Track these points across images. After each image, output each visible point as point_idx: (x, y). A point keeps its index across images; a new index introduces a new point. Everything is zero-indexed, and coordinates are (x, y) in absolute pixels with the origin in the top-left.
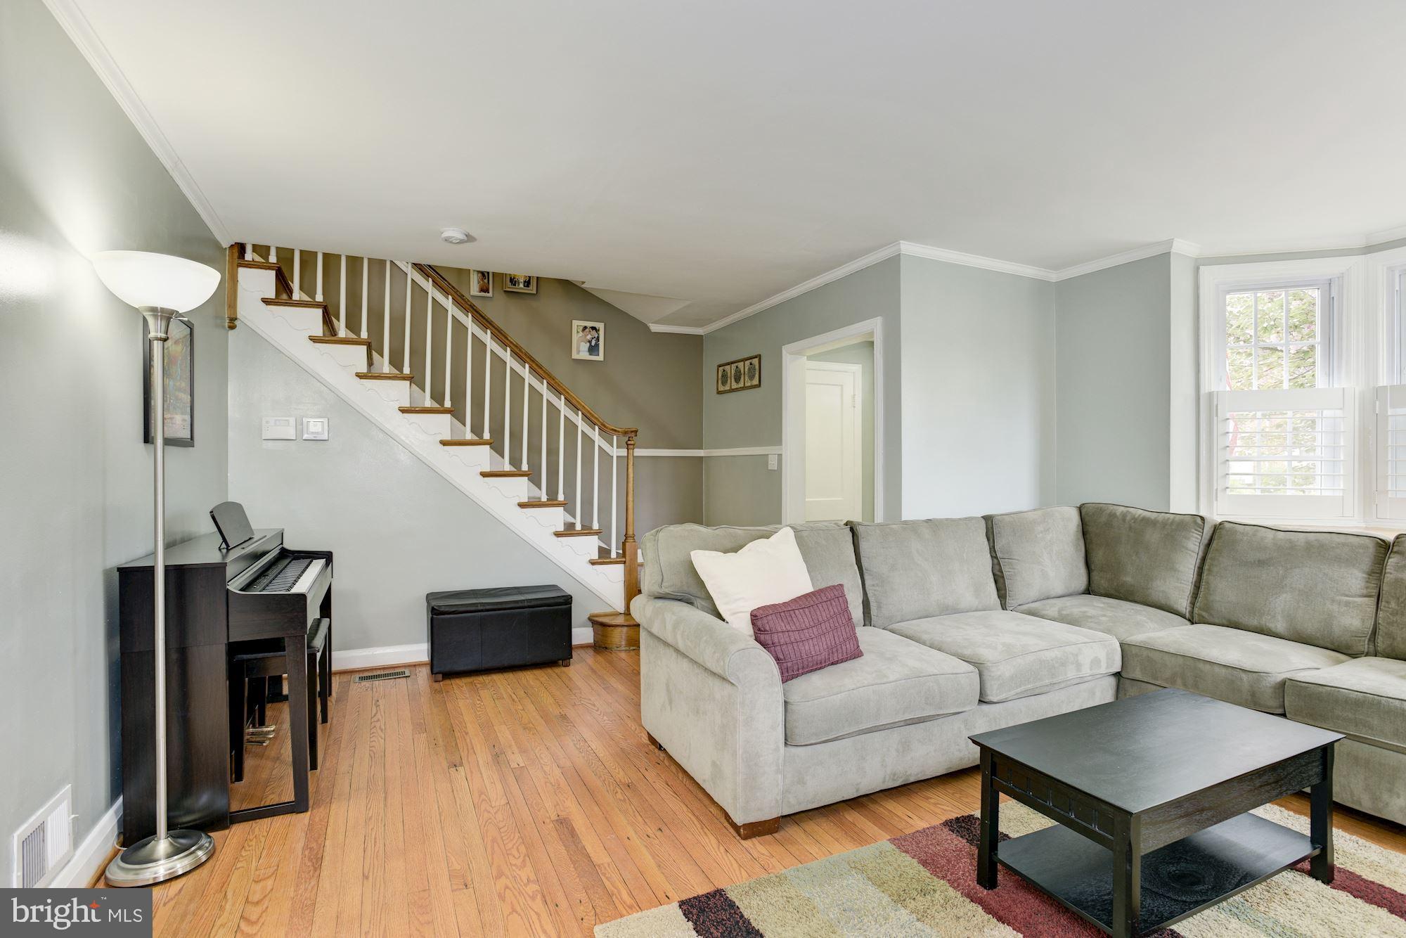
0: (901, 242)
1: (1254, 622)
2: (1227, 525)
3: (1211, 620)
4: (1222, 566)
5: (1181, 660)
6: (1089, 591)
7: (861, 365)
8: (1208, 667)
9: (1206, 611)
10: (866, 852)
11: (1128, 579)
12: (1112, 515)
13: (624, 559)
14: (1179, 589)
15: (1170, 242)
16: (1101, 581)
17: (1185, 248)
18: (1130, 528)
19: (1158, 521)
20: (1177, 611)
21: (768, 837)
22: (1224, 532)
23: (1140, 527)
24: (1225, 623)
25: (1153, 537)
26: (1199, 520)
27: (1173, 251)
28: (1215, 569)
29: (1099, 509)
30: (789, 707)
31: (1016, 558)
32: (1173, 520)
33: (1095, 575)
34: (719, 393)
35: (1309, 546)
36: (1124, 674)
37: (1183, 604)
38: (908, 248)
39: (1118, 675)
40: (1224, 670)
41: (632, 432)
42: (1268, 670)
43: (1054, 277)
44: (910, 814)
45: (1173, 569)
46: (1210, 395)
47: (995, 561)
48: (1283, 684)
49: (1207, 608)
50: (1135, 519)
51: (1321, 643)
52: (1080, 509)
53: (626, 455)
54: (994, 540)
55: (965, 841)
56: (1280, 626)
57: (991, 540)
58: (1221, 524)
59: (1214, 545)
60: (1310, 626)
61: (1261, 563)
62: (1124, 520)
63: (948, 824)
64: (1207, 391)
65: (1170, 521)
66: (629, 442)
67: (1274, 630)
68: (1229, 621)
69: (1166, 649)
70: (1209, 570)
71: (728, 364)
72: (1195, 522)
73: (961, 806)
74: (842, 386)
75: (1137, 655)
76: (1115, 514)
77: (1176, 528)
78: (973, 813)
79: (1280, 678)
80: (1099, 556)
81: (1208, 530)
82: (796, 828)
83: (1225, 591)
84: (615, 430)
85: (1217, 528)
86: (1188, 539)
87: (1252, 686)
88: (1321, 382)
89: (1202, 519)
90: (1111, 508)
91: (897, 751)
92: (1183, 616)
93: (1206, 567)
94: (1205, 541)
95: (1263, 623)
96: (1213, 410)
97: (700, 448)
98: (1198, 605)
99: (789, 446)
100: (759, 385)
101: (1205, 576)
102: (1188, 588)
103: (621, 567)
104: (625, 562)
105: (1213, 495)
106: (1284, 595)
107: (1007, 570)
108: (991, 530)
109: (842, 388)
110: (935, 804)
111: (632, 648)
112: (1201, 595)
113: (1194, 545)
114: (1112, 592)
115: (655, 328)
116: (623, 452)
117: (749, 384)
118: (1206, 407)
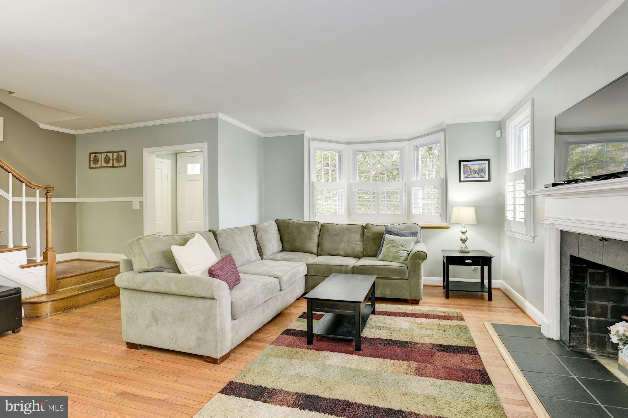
0: (219, 113)
1: (335, 253)
2: (325, 224)
3: (323, 254)
4: (325, 237)
5: (326, 266)
6: (283, 250)
7: (170, 160)
8: (334, 267)
9: (322, 251)
10: (266, 351)
11: (298, 244)
12: (289, 223)
13: (46, 262)
14: (313, 245)
15: (304, 131)
16: (287, 246)
17: (307, 134)
18: (296, 227)
19: (305, 224)
20: (313, 253)
21: (227, 360)
22: (324, 226)
23: (299, 226)
24: (328, 254)
25: (304, 229)
26: (317, 223)
27: (305, 134)
28: (323, 238)
29: (284, 221)
30: (233, 304)
31: (265, 240)
32: (310, 224)
33: (285, 245)
34: (91, 168)
35: (347, 229)
36: (308, 275)
37: (315, 250)
38: (221, 116)
39: (306, 275)
40: (338, 267)
41: (51, 187)
42: (349, 265)
43: (263, 135)
44: (268, 336)
45: (312, 240)
46: (313, 183)
47: (257, 242)
48: (353, 267)
49: (322, 250)
50: (297, 224)
51: (352, 256)
52: (276, 221)
53: (46, 201)
54: (256, 234)
55: (292, 336)
56: (342, 253)
57: (255, 234)
58: (323, 224)
59: (322, 230)
60: (349, 252)
61: (336, 235)
62: (294, 225)
63: (282, 334)
64: (312, 181)
65: (309, 224)
66: (48, 194)
67: (341, 254)
68: (328, 253)
69: (321, 264)
70: (321, 239)
71: (99, 153)
72: (316, 224)
73: (282, 328)
74: (161, 169)
75: (312, 267)
76: (290, 222)
77: (311, 226)
78: (287, 328)
79: (352, 266)
80: (286, 238)
81: (320, 226)
82: (234, 354)
83: (327, 245)
84: (38, 186)
85: (323, 225)
86: (315, 229)
87: (345, 270)
88: (338, 181)
89: (318, 222)
90: (288, 220)
91: (262, 314)
92: (315, 254)
93: (320, 238)
94: (319, 230)
95: (338, 252)
96: (314, 188)
97: (75, 197)
98: (319, 250)
99: (146, 198)
100: (125, 166)
101: (320, 240)
102: (316, 245)
103: (44, 267)
104: (46, 264)
105: (314, 215)
106: (342, 244)
107: (262, 245)
108: (255, 231)
109: (162, 170)
110: (273, 330)
111: (58, 313)
112: (320, 247)
113: (317, 231)
114: (292, 249)
115: (42, 126)
116: (44, 200)
117: (117, 165)
118: (312, 186)
